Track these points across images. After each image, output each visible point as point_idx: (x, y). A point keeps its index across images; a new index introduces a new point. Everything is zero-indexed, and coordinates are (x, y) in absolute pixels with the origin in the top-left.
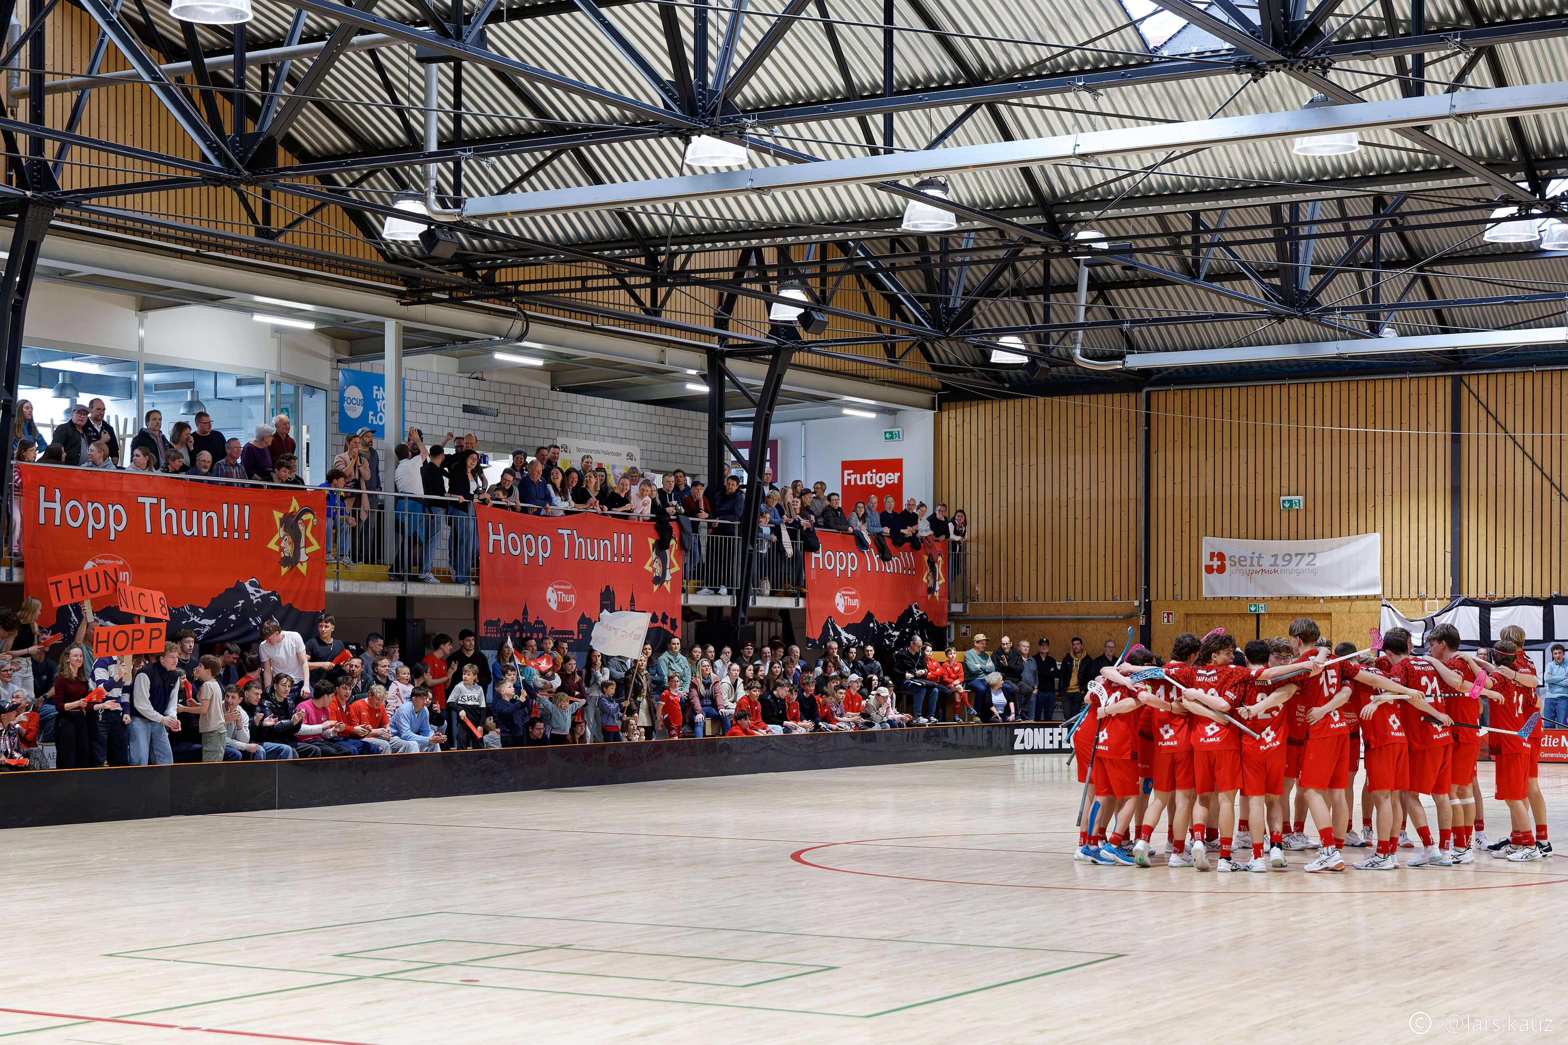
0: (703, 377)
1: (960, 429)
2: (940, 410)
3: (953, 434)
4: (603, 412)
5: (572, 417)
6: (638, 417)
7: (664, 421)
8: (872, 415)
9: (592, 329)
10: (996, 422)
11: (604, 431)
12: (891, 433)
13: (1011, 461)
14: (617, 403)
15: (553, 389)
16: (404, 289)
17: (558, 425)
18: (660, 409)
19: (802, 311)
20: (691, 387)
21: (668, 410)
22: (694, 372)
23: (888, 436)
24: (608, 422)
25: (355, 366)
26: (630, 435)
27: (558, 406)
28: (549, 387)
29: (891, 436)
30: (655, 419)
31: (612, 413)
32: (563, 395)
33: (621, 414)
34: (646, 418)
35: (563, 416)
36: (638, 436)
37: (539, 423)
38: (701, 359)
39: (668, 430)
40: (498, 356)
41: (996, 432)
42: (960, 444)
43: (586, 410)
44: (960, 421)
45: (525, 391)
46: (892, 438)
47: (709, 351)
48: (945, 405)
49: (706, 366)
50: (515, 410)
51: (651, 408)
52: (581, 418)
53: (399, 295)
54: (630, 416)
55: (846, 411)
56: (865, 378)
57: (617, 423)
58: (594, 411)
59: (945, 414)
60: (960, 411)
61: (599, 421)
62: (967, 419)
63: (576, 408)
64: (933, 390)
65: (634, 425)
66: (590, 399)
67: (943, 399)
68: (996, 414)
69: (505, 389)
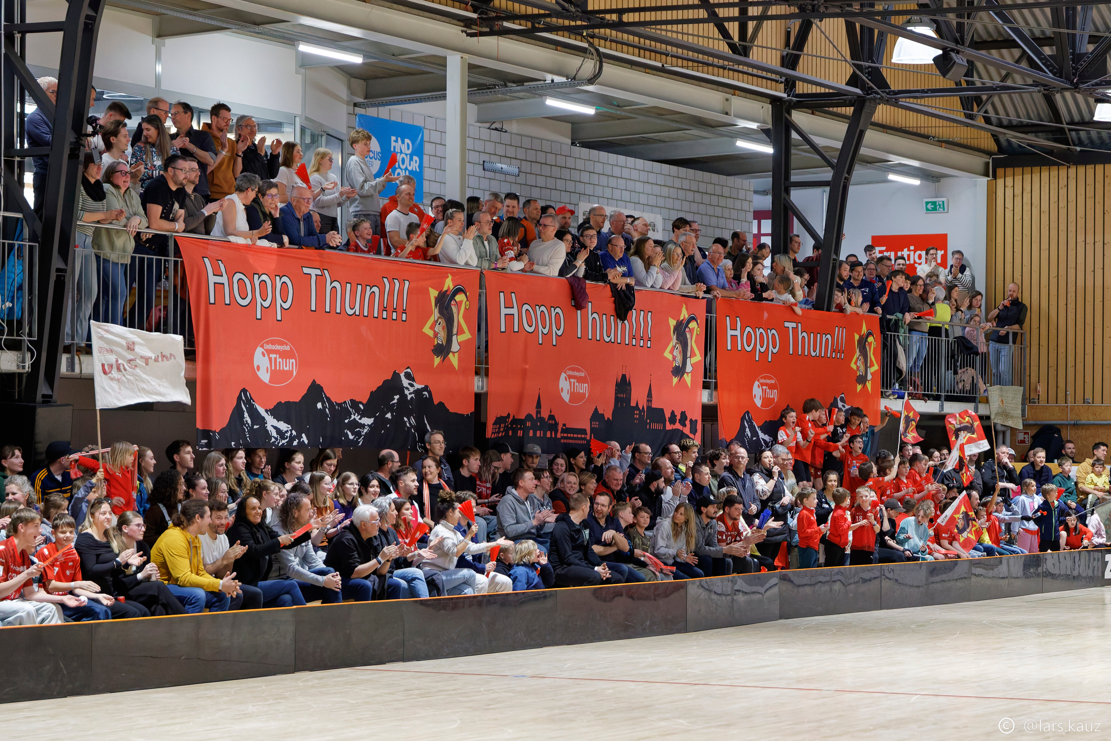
0: (766, 132)
1: (1018, 200)
2: (995, 177)
3: (1009, 205)
4: (626, 173)
5: (595, 179)
6: (661, 180)
7: (686, 184)
8: (916, 182)
9: (662, 71)
10: (1063, 192)
11: (626, 196)
12: (934, 203)
13: (1081, 238)
14: (640, 163)
15: (573, 144)
16: (475, 16)
17: (580, 188)
18: (683, 171)
19: (940, 52)
20: (743, 144)
21: (690, 173)
22: (754, 126)
23: (930, 206)
24: (631, 185)
25: (372, 112)
26: (652, 201)
27: (580, 165)
28: (569, 142)
29: (934, 207)
30: (678, 183)
31: (635, 175)
32: (585, 152)
33: (643, 176)
34: (669, 181)
35: (585, 177)
36: (661, 202)
37: (560, 184)
38: (765, 110)
39: (690, 196)
40: (551, 103)
41: (1063, 204)
42: (1017, 217)
43: (608, 170)
44: (1018, 190)
45: (546, 147)
46: (934, 209)
47: (774, 100)
48: (1000, 171)
49: (769, 119)
50: (536, 168)
51: (674, 168)
52: (604, 180)
53: (467, 23)
54: (652, 178)
55: (891, 177)
56: (924, 137)
57: (639, 187)
58: (617, 171)
59: (1000, 182)
60: (1018, 179)
61: (622, 183)
62: (1027, 187)
63: (599, 168)
64: (989, 153)
65: (656, 190)
66: (613, 158)
67: (998, 164)
68: (1063, 182)
69: (527, 143)
